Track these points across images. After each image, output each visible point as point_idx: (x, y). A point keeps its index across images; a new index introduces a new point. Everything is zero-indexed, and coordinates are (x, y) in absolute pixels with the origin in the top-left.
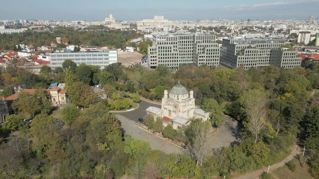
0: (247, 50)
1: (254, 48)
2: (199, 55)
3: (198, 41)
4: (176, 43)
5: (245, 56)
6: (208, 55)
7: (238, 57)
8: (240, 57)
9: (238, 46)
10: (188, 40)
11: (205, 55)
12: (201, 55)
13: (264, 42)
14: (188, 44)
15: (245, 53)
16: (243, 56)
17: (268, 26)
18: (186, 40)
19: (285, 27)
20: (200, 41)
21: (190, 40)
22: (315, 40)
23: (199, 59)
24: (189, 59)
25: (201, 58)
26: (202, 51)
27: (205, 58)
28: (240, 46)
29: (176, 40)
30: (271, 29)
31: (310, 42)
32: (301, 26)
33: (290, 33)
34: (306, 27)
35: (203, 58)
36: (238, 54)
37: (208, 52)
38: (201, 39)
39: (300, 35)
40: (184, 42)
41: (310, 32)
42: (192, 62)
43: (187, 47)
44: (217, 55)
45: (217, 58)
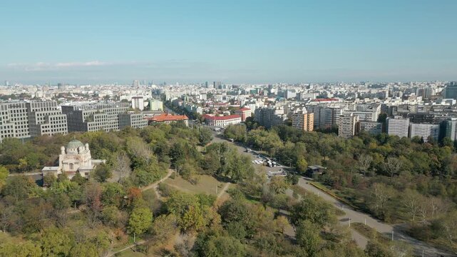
0: (97, 115)
1: (103, 113)
2: (42, 126)
3: (35, 109)
4: (6, 113)
5: (95, 122)
6: (53, 124)
7: (88, 123)
8: (91, 123)
9: (85, 112)
10: (19, 109)
11: (50, 125)
12: (45, 125)
13: (110, 107)
14: (19, 113)
15: (95, 119)
16: (93, 123)
17: (89, 92)
18: (16, 109)
19: (110, 93)
20: (38, 108)
21: (22, 109)
22: (149, 105)
23: (42, 129)
24: (24, 133)
25: (45, 129)
26: (43, 121)
27: (50, 129)
28: (88, 111)
29: (6, 109)
30: (95, 96)
31: (145, 107)
32: (128, 92)
33: (121, 100)
34: (134, 92)
35: (48, 129)
36: (87, 121)
37: (53, 121)
38: (39, 106)
39: (133, 100)
40: (15, 111)
41: (142, 98)
42: (30, 136)
43: (20, 117)
44: (64, 123)
45: (64, 127)
